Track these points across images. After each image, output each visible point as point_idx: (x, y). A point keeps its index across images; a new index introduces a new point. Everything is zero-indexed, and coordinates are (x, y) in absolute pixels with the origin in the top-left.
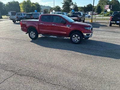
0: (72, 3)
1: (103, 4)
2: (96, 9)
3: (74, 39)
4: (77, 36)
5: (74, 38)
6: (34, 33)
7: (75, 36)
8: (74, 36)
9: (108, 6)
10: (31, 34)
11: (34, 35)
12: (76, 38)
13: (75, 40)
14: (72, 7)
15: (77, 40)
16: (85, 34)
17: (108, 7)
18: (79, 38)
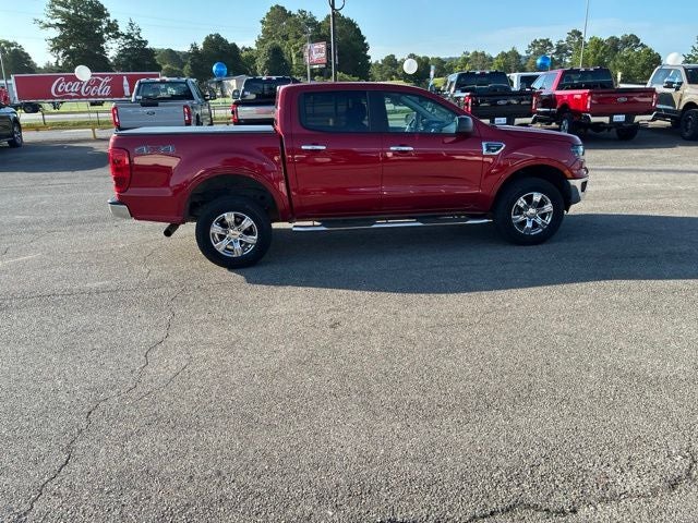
0: (113, 27)
1: (286, 38)
2: (260, 64)
3: (521, 218)
4: (537, 197)
5: (520, 211)
6: (247, 223)
7: (529, 200)
8: (521, 202)
9: (322, 46)
10: (216, 229)
11: (249, 232)
12: (532, 212)
13: (529, 225)
14: (112, 49)
15: (539, 220)
16: (577, 183)
17: (320, 51)
18: (549, 207)
